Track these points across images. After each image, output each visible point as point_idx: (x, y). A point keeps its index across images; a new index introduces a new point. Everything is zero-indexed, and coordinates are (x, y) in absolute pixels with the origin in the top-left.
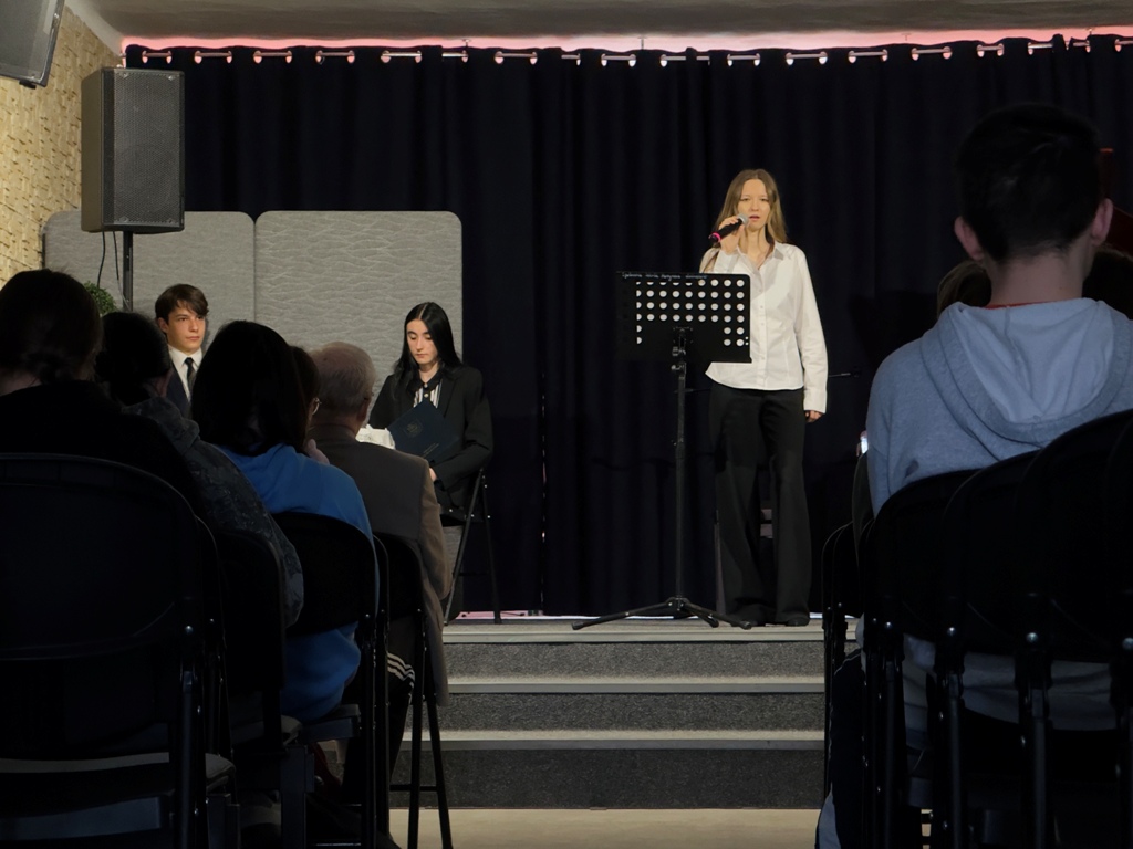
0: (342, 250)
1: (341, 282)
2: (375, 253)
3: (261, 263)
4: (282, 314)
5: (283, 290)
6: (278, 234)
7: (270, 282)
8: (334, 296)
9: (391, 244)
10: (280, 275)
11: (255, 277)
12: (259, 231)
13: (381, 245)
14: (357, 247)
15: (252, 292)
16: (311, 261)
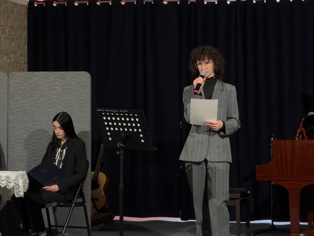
0: (42, 88)
1: (41, 101)
2: (55, 89)
3: (10, 93)
4: (18, 114)
5: (19, 105)
6: (17, 81)
7: (13, 101)
8: (38, 107)
9: (62, 85)
10: (18, 98)
11: (8, 99)
12: (10, 80)
13: (58, 86)
14: (48, 86)
15: (6, 105)
16: (29, 93)
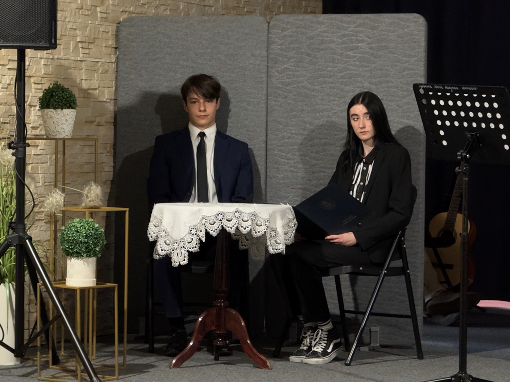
0: (332, 45)
1: (330, 71)
2: (357, 48)
3: (272, 56)
4: (286, 97)
5: (288, 78)
6: (285, 33)
7: (278, 71)
8: (325, 82)
9: (369, 40)
10: (286, 66)
11: (268, 68)
12: (271, 31)
13: (362, 41)
14: (343, 43)
15: (265, 79)
16: (308, 55)
